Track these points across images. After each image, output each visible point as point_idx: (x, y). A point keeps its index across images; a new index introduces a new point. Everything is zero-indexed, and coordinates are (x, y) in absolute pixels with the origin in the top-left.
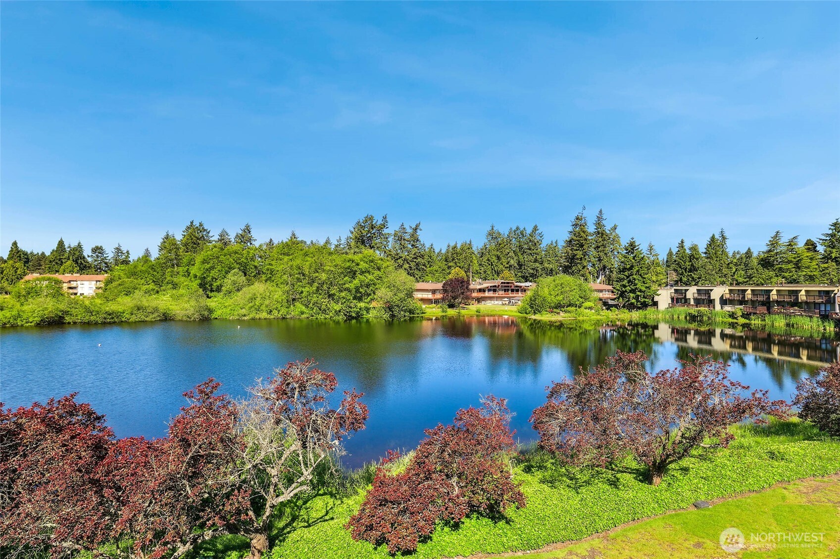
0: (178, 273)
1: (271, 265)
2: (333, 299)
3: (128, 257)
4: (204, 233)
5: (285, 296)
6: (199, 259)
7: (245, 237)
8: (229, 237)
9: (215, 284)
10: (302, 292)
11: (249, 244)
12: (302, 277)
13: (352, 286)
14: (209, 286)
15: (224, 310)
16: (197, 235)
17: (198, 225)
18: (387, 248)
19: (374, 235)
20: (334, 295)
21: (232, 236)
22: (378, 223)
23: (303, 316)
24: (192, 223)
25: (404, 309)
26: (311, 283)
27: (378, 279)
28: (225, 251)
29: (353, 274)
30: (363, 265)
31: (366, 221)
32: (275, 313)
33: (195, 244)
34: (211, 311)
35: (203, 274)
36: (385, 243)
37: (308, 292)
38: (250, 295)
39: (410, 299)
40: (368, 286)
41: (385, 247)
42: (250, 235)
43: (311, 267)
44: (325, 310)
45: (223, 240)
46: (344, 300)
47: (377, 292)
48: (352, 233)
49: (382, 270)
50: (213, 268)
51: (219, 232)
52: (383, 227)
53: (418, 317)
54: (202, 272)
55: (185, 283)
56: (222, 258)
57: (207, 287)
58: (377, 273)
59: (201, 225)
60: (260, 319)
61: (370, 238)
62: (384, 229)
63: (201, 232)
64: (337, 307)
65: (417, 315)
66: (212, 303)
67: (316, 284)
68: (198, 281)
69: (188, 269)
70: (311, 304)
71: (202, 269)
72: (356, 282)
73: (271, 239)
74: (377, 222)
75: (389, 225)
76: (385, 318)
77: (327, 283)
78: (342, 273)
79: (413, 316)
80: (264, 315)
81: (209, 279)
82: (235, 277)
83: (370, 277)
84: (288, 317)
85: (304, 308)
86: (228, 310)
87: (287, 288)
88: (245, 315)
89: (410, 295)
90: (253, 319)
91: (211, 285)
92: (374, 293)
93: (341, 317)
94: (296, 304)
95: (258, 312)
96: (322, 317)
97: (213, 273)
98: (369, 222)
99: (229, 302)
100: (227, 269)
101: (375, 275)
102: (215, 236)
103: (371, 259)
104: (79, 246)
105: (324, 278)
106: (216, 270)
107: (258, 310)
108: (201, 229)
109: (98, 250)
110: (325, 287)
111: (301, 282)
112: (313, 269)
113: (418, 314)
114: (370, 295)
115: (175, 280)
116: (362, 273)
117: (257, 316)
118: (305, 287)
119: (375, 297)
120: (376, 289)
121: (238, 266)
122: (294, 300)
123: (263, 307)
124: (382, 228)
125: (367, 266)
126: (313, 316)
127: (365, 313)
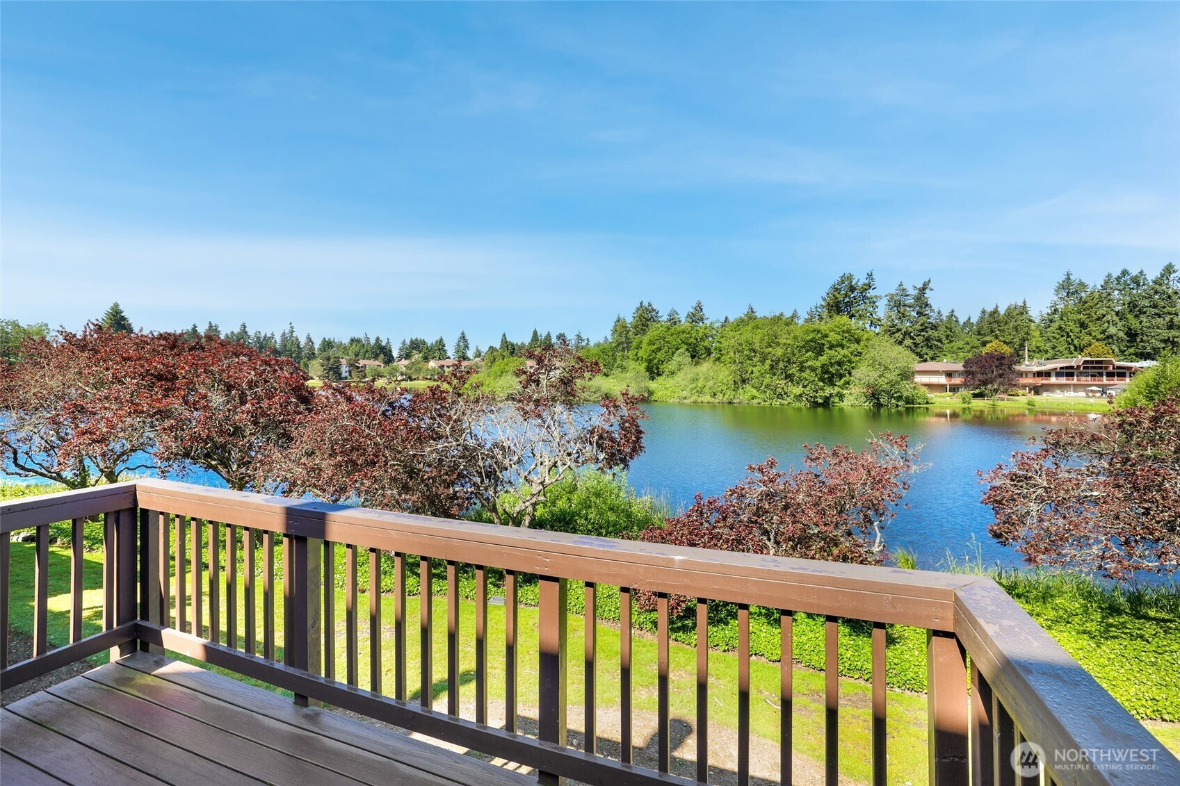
0: (628, 357)
1: (720, 343)
2: (792, 381)
3: (588, 344)
4: (653, 313)
5: (731, 377)
6: (646, 339)
7: (696, 316)
8: (679, 317)
9: (661, 367)
10: (752, 373)
11: (701, 323)
12: (753, 354)
13: (818, 364)
14: (656, 369)
15: (665, 392)
16: (646, 316)
17: (647, 306)
18: (874, 315)
19: (855, 299)
20: (793, 375)
21: (682, 316)
22: (860, 284)
23: (755, 401)
24: (641, 303)
25: (895, 395)
26: (763, 361)
27: (856, 355)
28: (672, 331)
29: (819, 351)
30: (833, 337)
31: (843, 282)
32: (720, 396)
33: (643, 325)
34: (651, 393)
35: (649, 357)
36: (871, 309)
37: (759, 371)
38: (692, 375)
39: (905, 382)
40: (840, 364)
41: (871, 314)
42: (702, 314)
43: (762, 340)
44: (780, 394)
45: (672, 319)
46: (807, 382)
47: (854, 372)
48: (824, 300)
49: (862, 343)
50: (659, 349)
51: (668, 311)
52: (867, 287)
53: (920, 408)
54: (648, 354)
55: (633, 367)
56: (669, 338)
57: (654, 371)
58: (854, 346)
59: (650, 305)
60: (702, 402)
61: (849, 305)
62: (871, 291)
63: (650, 312)
64: (798, 390)
65: (917, 406)
66: (653, 385)
67: (768, 362)
68: (646, 364)
69: (637, 352)
70: (763, 387)
71: (648, 351)
72: (823, 359)
73: (727, 317)
74: (858, 281)
75: (876, 284)
76: (866, 407)
77: (783, 361)
78: (803, 347)
79: (911, 406)
80: (707, 398)
81: (656, 361)
82: (682, 357)
83: (845, 352)
84: (735, 401)
85: (755, 391)
86: (669, 393)
87: (734, 367)
88: (685, 398)
89: (906, 375)
90: (695, 402)
91: (658, 368)
92: (850, 374)
93: (803, 404)
94: (744, 386)
95: (701, 395)
96: (778, 403)
97: (659, 355)
98: (846, 283)
99: (670, 382)
100: (674, 350)
101: (850, 350)
102: (664, 316)
103: (845, 328)
104: (549, 335)
105: (780, 353)
106: (663, 351)
107: (700, 392)
108: (650, 308)
109: (561, 337)
110: (781, 365)
111: (751, 360)
112: (765, 343)
113: (920, 404)
114: (845, 376)
115: (624, 364)
116: (831, 347)
117: (699, 400)
118: (756, 366)
119: (852, 378)
120: (853, 368)
121: (686, 347)
122: (744, 381)
123: (706, 390)
124: (866, 290)
125: (839, 337)
126: (765, 401)
127: (837, 400)
